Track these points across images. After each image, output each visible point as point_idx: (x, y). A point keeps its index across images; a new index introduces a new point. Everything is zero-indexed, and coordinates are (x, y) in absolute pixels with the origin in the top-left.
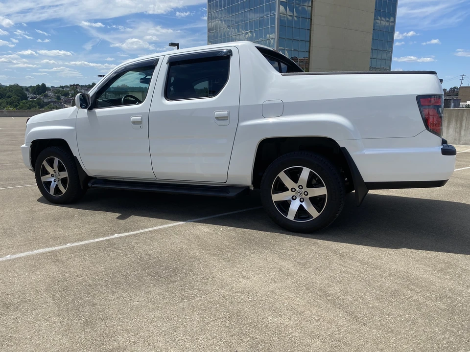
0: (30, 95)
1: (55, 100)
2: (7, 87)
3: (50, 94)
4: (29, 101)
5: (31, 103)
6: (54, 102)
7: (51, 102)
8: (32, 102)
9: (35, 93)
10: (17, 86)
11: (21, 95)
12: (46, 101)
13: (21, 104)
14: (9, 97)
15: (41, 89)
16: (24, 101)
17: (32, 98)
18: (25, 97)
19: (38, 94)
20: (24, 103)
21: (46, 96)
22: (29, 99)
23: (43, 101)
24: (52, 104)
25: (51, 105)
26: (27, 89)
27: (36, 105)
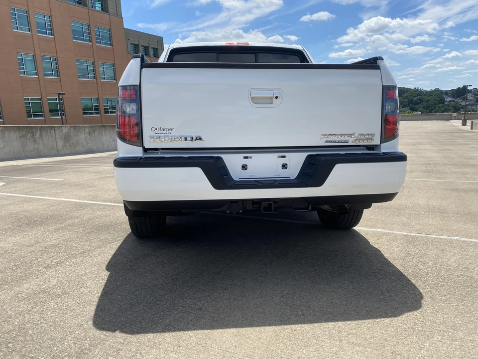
0: (448, 99)
1: (472, 102)
2: (428, 92)
3: (470, 96)
4: (445, 105)
5: (446, 107)
6: (472, 105)
7: (469, 105)
8: (448, 105)
9: (454, 97)
10: (437, 91)
11: (438, 99)
12: (463, 104)
13: (436, 108)
14: (427, 101)
15: (462, 92)
16: (440, 105)
17: (450, 101)
18: (442, 101)
19: (457, 97)
20: (439, 108)
21: (465, 99)
22: (446, 103)
23: (460, 104)
24: (470, 107)
25: (468, 108)
26: (446, 93)
27: (452, 108)
